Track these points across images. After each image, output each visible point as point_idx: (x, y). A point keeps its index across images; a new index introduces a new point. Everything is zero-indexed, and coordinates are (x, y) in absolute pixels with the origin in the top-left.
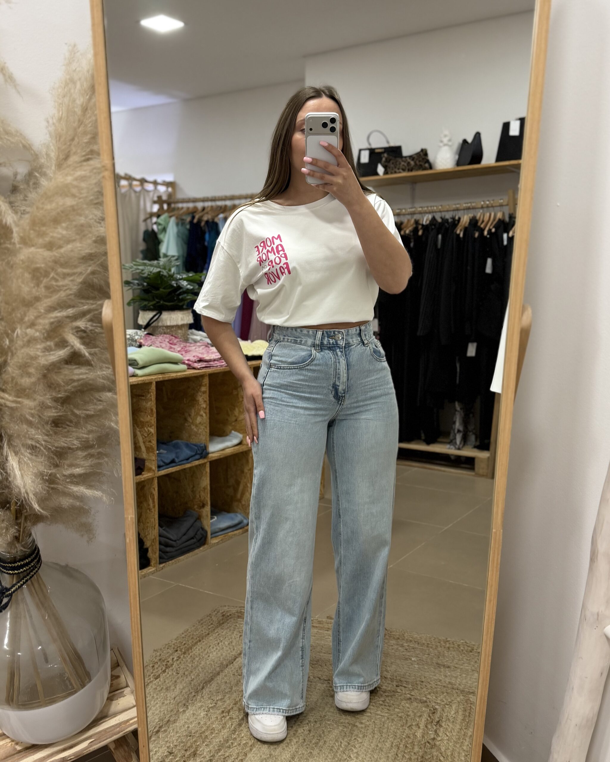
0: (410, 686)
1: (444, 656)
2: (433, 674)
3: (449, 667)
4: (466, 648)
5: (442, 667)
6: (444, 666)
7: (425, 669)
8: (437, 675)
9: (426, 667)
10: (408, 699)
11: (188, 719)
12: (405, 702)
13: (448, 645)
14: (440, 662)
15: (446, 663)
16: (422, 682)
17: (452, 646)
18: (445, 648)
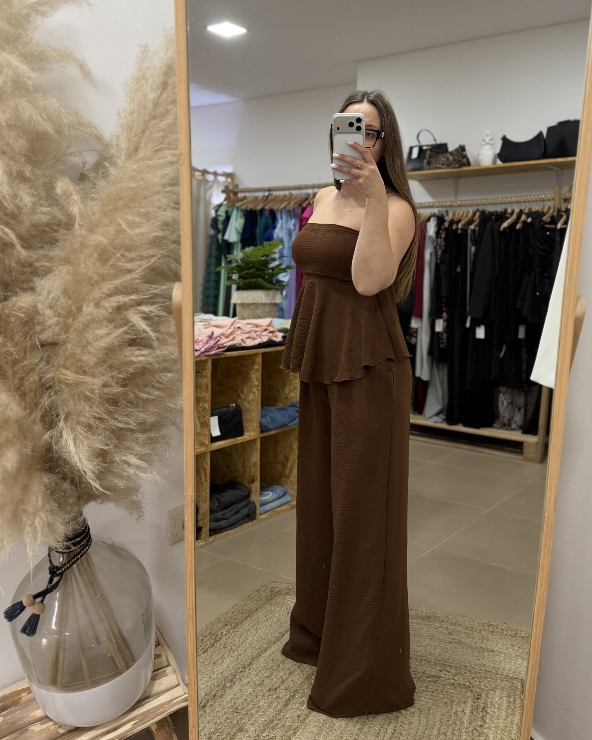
0: (454, 671)
1: (488, 640)
2: (477, 658)
3: (493, 651)
4: (510, 633)
5: (486, 652)
6: (488, 650)
7: (469, 653)
8: (481, 660)
9: (470, 652)
10: (451, 685)
11: (235, 695)
12: (449, 687)
13: (491, 630)
14: (483, 646)
15: (489, 647)
16: (466, 667)
17: (496, 630)
18: (489, 632)
